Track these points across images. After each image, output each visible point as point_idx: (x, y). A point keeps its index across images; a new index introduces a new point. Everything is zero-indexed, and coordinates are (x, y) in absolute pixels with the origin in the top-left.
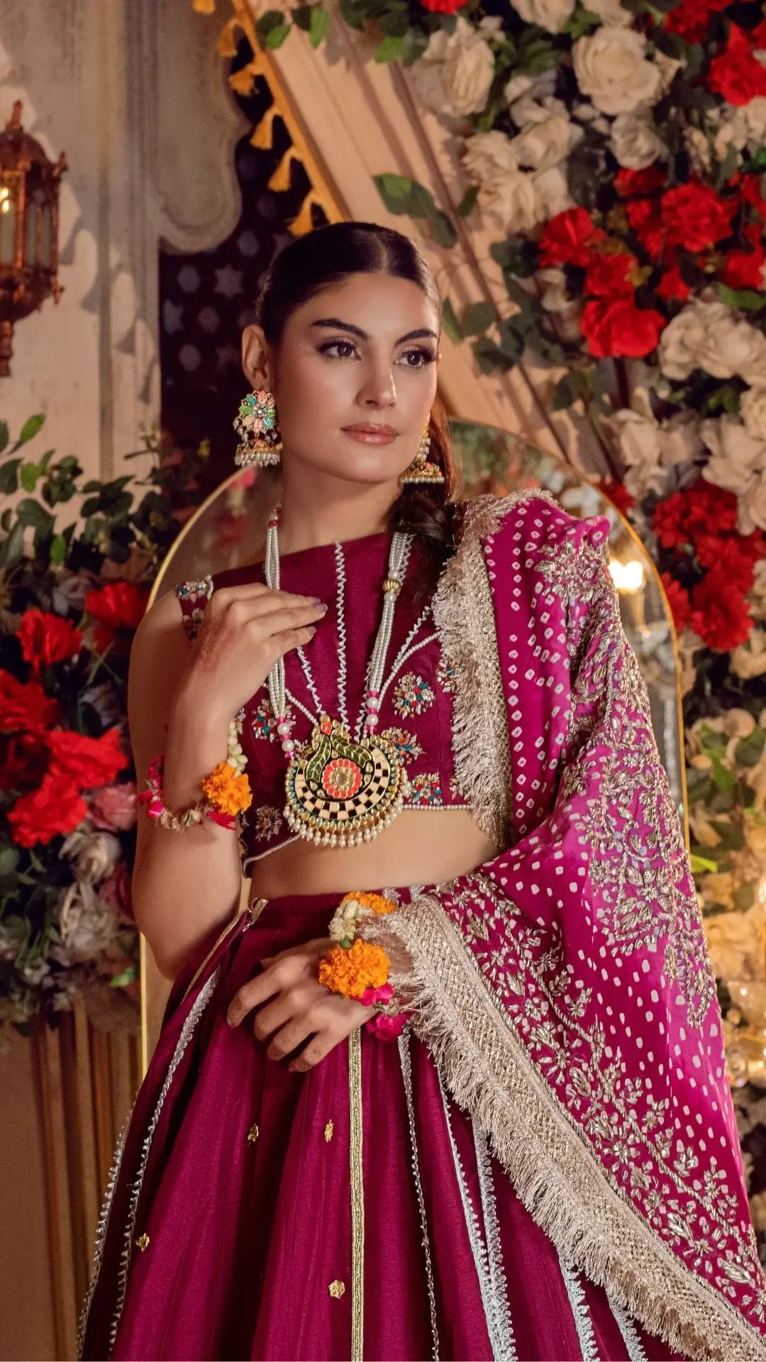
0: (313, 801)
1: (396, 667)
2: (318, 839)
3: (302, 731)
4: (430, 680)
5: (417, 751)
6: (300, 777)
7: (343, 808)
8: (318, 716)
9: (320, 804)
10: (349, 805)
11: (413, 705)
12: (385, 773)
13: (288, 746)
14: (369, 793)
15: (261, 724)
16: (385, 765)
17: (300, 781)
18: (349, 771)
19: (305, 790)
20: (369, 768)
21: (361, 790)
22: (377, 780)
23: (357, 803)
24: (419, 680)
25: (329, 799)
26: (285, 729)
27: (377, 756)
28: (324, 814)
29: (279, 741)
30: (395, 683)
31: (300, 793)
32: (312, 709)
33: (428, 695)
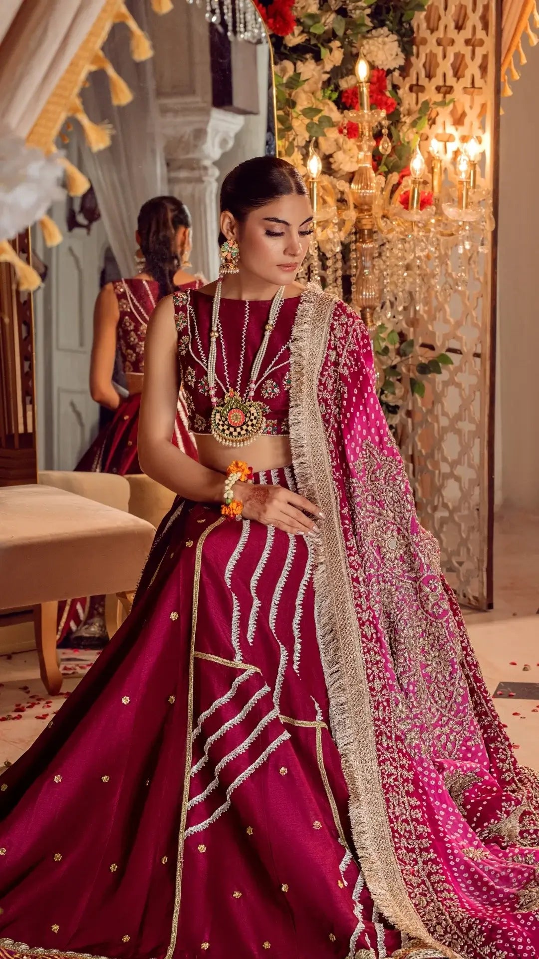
0: (223, 425)
1: (266, 375)
2: (224, 443)
3: (220, 394)
4: (279, 384)
5: (268, 411)
6: (218, 414)
7: (235, 430)
8: (227, 390)
9: (226, 427)
10: (238, 430)
11: (270, 394)
12: (255, 418)
13: (214, 400)
14: (248, 426)
15: (202, 387)
16: (256, 415)
17: (218, 416)
18: (239, 414)
19: (220, 420)
20: (248, 415)
21: (244, 424)
22: (252, 420)
23: (242, 429)
24: (274, 384)
25: (229, 426)
26: (212, 392)
27: (253, 410)
28: (227, 432)
29: (209, 397)
30: (263, 382)
31: (217, 421)
32: (225, 385)
33: (277, 390)
